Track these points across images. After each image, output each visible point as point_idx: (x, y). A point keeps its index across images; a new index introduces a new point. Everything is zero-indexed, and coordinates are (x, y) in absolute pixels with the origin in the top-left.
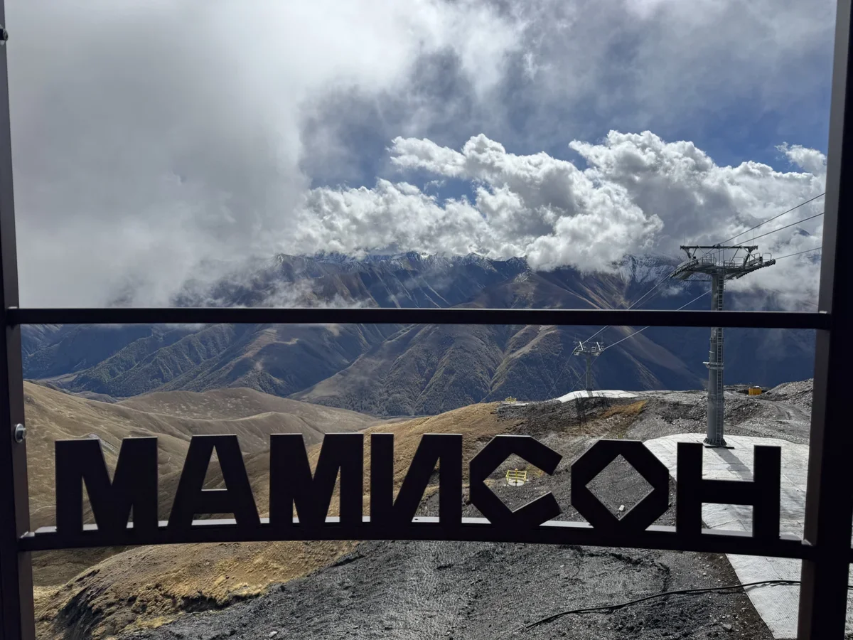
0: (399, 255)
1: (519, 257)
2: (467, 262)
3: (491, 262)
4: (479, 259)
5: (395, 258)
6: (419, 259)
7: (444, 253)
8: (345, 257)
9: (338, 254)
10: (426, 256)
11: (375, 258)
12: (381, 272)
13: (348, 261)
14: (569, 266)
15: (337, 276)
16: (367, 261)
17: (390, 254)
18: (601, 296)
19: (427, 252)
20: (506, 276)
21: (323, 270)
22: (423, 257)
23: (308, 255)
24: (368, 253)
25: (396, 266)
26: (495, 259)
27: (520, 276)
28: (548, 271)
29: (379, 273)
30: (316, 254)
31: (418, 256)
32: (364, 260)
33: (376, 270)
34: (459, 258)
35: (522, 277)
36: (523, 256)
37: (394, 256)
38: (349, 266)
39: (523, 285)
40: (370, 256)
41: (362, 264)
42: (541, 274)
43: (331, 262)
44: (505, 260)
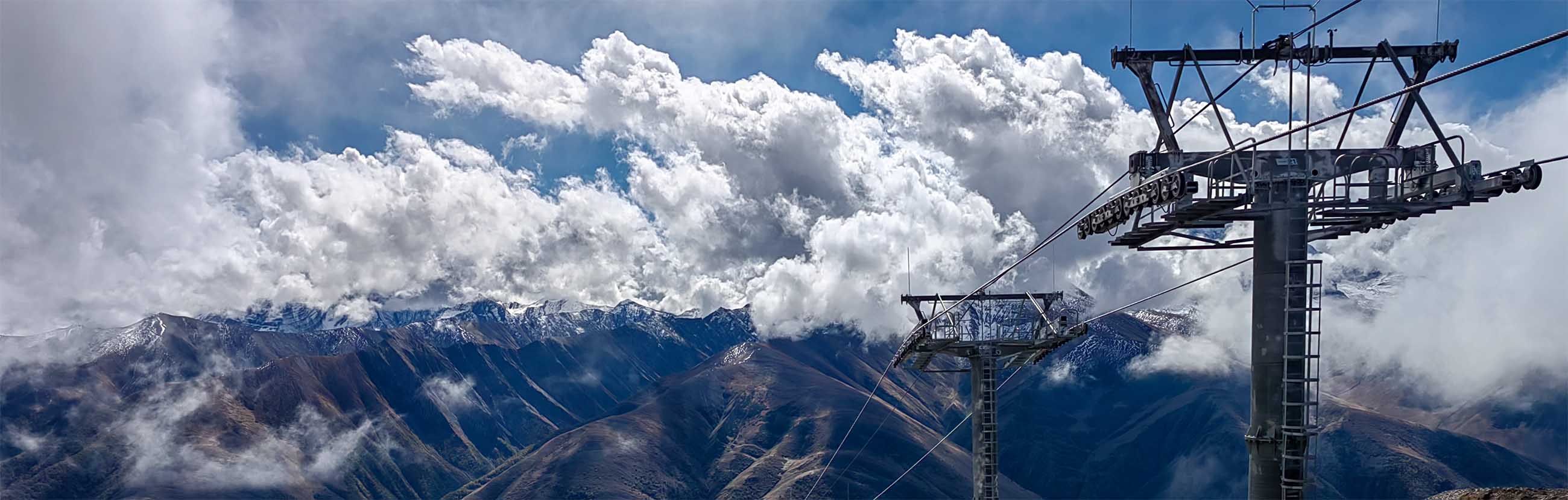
0: (455, 309)
1: (733, 308)
2: (616, 322)
3: (670, 320)
4: (642, 314)
5: (446, 316)
6: (503, 319)
7: (561, 303)
8: (321, 316)
9: (303, 310)
10: (521, 311)
11: (397, 318)
12: (411, 351)
13: (328, 326)
14: (841, 327)
15: (303, 366)
16: (377, 324)
17: (433, 306)
18: (910, 391)
19: (521, 300)
20: (705, 350)
21: (267, 351)
22: (512, 312)
23: (231, 314)
24: (379, 306)
25: (449, 335)
26: (678, 313)
27: (736, 351)
28: (795, 338)
29: (406, 352)
30: (250, 311)
31: (502, 311)
32: (369, 324)
33: (399, 346)
34: (597, 313)
35: (738, 353)
36: (740, 306)
37: (442, 311)
38: (333, 338)
39: (741, 369)
40: (384, 312)
41: (364, 331)
42: (780, 343)
43: (289, 330)
44: (702, 315)
